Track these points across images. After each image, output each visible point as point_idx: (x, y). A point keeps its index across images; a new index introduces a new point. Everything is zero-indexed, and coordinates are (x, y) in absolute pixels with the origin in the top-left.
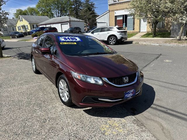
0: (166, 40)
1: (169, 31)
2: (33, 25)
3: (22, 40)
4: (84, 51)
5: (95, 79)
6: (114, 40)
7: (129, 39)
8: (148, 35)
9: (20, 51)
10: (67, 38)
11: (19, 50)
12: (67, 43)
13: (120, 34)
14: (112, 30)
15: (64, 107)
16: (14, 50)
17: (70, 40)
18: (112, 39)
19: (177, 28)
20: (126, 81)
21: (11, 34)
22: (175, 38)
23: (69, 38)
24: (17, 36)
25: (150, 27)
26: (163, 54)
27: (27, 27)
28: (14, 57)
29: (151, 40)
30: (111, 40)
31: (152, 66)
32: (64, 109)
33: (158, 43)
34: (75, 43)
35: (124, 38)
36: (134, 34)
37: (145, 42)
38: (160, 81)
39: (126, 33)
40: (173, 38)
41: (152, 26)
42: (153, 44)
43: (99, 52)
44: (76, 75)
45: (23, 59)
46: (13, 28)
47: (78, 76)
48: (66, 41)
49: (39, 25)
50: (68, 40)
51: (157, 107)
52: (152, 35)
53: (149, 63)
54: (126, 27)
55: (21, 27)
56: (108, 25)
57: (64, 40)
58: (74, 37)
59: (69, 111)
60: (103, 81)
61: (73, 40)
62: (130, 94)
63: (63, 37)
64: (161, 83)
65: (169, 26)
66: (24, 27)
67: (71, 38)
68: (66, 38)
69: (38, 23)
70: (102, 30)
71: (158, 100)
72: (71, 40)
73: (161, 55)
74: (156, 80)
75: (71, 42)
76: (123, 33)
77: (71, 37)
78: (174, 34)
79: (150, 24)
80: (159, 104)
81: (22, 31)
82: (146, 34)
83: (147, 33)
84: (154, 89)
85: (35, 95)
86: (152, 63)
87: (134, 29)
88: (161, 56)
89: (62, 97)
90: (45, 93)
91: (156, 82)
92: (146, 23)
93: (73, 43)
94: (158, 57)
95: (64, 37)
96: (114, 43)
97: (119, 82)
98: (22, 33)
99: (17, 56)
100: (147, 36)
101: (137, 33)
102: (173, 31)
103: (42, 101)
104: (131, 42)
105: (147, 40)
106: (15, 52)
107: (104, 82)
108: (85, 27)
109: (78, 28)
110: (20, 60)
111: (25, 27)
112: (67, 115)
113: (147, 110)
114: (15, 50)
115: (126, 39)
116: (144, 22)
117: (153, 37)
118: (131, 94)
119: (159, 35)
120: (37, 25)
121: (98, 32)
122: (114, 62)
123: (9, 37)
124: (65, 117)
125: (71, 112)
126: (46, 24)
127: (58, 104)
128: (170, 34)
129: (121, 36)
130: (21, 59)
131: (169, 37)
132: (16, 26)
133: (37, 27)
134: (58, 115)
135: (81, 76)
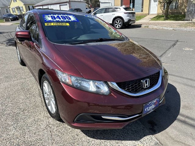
0: (181, 23)
1: (183, 13)
2: (29, 6)
3: (16, 24)
4: (80, 36)
5: (96, 84)
6: (121, 23)
7: (137, 22)
8: (158, 17)
9: (11, 37)
10: (56, 16)
11: (10, 35)
12: (55, 24)
13: (128, 16)
14: (117, 11)
15: (51, 120)
16: (4, 34)
17: (60, 19)
18: (117, 21)
19: (193, 9)
20: (147, 86)
21: (5, 17)
22: (190, 22)
23: (59, 16)
24: (10, 18)
25: (161, 8)
26: (180, 41)
27: (22, 9)
28: (2, 44)
29: (163, 23)
30: (117, 23)
31: (169, 55)
32: (50, 125)
33: (171, 27)
34: (68, 24)
35: (132, 21)
36: (143, 16)
37: (156, 25)
38: (183, 78)
39: (134, 14)
40: (188, 21)
41: (163, 8)
42: (166, 28)
43: (103, 38)
44: (64, 77)
45: (13, 46)
46: (7, 10)
47: (69, 79)
48: (54, 20)
49: (35, 6)
50: (57, 19)
51: (187, 120)
52: (163, 18)
53: (164, 51)
54: (134, 8)
55: (15, 9)
56: (113, 5)
57: (52, 20)
58: (66, 15)
59: (58, 128)
60: (109, 87)
61: (65, 20)
62: (151, 105)
63: (50, 16)
64: (185, 80)
65: (183, 7)
66: (18, 8)
67: (61, 17)
68: (54, 17)
69: (34, 3)
70: (106, 10)
71: (185, 107)
72: (62, 20)
73: (177, 41)
74: (177, 76)
75: (62, 22)
76: (131, 15)
77: (62, 15)
78: (189, 17)
79: (161, 4)
80: (189, 115)
81: (17, 13)
82: (156, 17)
83: (157, 15)
84: (177, 90)
85: (14, 99)
86: (168, 52)
87: (142, 11)
88: (178, 43)
89: (48, 106)
90: (28, 96)
91: (179, 79)
92: (157, 3)
93: (64, 24)
94: (174, 45)
95: (52, 15)
96: (120, 26)
97: (135, 88)
98: (17, 15)
99: (6, 42)
100: (157, 19)
101: (146, 15)
102: (188, 13)
103: (21, 109)
104: (139, 26)
105: (158, 24)
106: (5, 37)
107: (111, 90)
108: (87, 8)
109: (79, 9)
110: (8, 47)
111: (20, 8)
112: (53, 136)
113: (173, 124)
114: (6, 35)
115: (134, 21)
116: (154, 2)
117: (165, 20)
118: (153, 106)
119: (171, 17)
120: (33, 6)
121: (102, 13)
122: (120, 52)
123: (3, 20)
124: (50, 141)
125: (60, 130)
126: (42, 5)
127: (42, 114)
128: (184, 16)
129: (129, 18)
130: (10, 45)
131: (183, 20)
132: (10, 7)
133: (33, 8)
134: (39, 137)
135: (73, 79)
